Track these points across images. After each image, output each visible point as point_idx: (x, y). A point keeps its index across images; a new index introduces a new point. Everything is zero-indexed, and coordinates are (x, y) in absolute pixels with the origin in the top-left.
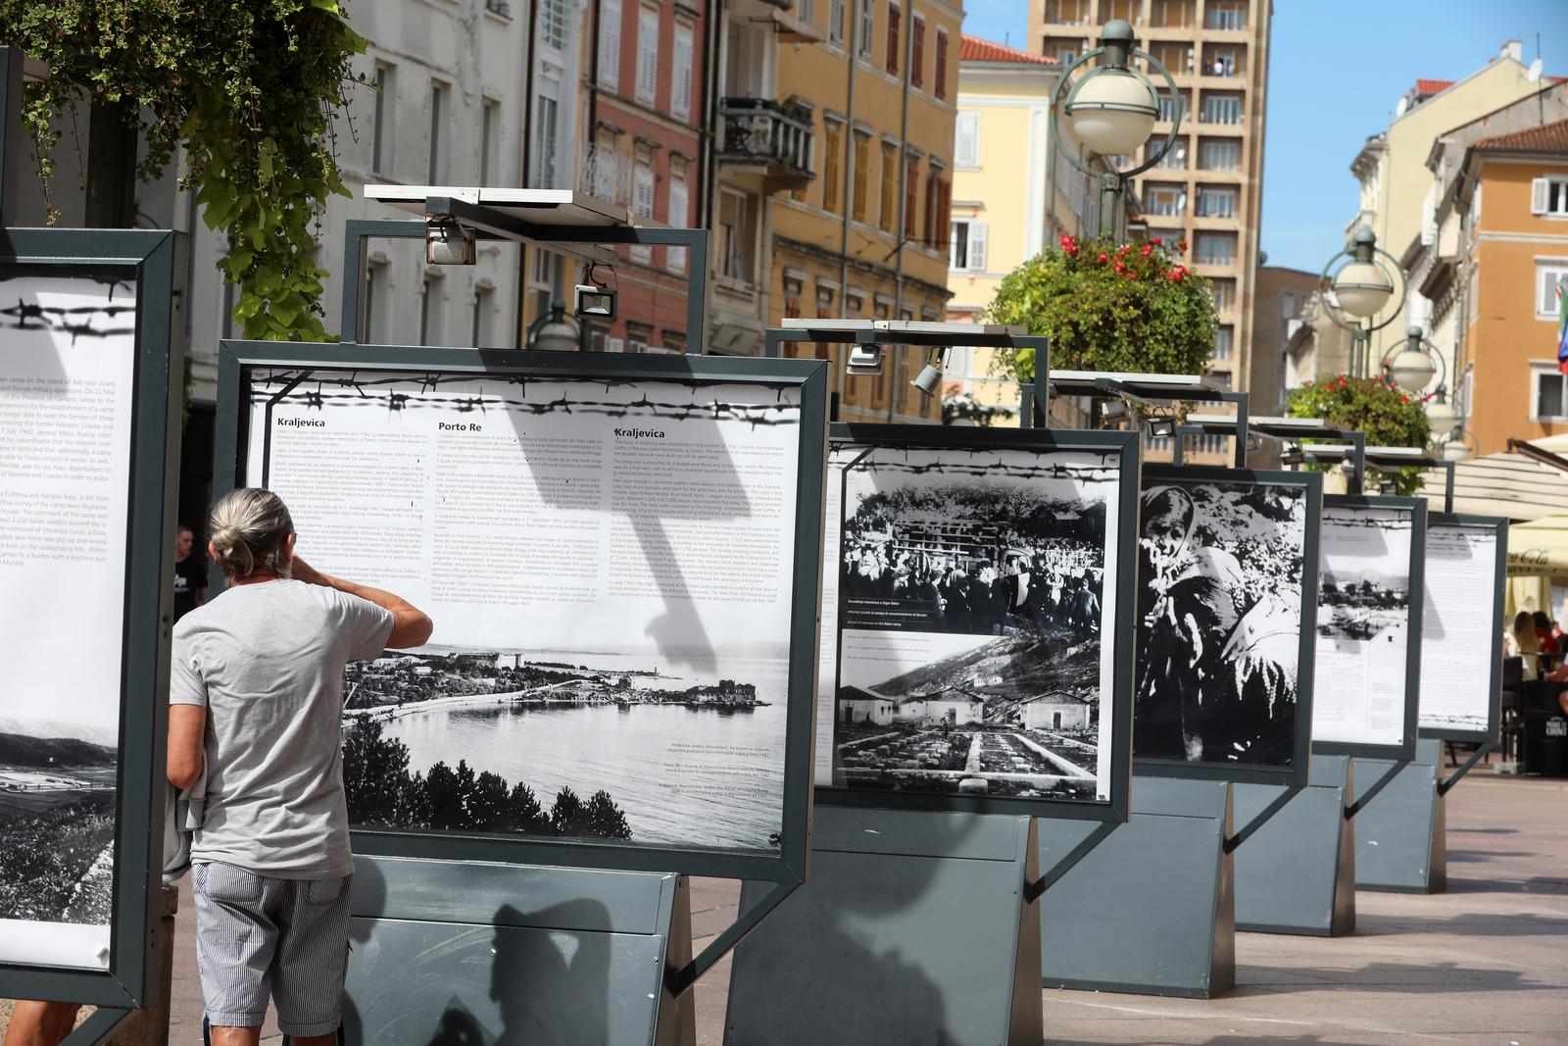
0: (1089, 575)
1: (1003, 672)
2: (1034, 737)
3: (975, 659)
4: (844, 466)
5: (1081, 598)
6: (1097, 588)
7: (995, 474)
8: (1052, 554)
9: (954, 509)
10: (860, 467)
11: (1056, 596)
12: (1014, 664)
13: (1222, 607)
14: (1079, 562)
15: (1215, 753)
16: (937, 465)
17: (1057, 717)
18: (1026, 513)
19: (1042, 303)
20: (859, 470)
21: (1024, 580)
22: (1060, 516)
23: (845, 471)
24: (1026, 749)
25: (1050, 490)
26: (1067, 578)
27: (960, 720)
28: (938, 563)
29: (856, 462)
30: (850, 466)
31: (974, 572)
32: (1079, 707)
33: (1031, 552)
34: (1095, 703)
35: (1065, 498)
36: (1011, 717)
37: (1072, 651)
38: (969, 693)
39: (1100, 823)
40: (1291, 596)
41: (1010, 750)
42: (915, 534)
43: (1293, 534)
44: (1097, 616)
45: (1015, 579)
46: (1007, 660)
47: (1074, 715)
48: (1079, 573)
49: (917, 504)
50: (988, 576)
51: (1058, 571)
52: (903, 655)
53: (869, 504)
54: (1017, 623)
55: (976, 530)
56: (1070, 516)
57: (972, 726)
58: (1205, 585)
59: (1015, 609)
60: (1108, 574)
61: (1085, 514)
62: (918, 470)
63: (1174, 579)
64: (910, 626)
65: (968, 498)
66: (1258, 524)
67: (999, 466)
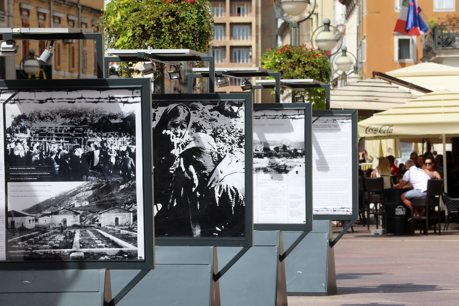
0: (129, 149)
1: (89, 199)
2: (106, 230)
3: (75, 193)
4: (4, 101)
5: (126, 161)
6: (133, 156)
7: (80, 102)
8: (110, 140)
9: (60, 120)
10: (12, 102)
11: (113, 160)
12: (94, 195)
13: (207, 161)
14: (124, 143)
15: (207, 233)
16: (50, 99)
17: (117, 219)
18: (96, 120)
19: (126, 17)
20: (11, 103)
21: (97, 153)
22: (113, 121)
23: (4, 104)
24: (102, 236)
25: (107, 108)
26: (118, 151)
27: (69, 224)
28: (54, 147)
29: (10, 99)
30: (7, 102)
31: (72, 151)
32: (127, 214)
33: (100, 140)
34: (135, 212)
35: (115, 112)
36: (94, 221)
37: (122, 187)
38: (74, 211)
39: (140, 270)
40: (240, 154)
41: (94, 237)
42: (42, 134)
43: (239, 124)
44: (134, 169)
45: (92, 153)
46: (90, 193)
47: (125, 218)
48: (124, 148)
49: (42, 119)
50: (79, 152)
51: (113, 148)
52: (39, 193)
53: (18, 120)
54: (94, 175)
55: (72, 130)
56: (117, 121)
57: (75, 226)
58: (198, 151)
59: (93, 168)
60: (138, 148)
61: (125, 120)
62: (41, 102)
63: (183, 149)
64: (41, 179)
65: (67, 114)
66: (222, 120)
67: (81, 98)
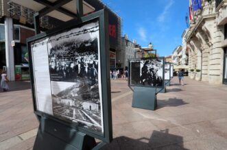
0: (94, 62)
1: (77, 93)
2: (86, 112)
3: (72, 89)
4: (47, 42)
5: (92, 70)
6: (96, 67)
7: (71, 36)
8: (85, 57)
9: (65, 48)
10: (49, 42)
11: (86, 70)
12: (80, 90)
14: (91, 58)
16: (60, 37)
17: (90, 107)
18: (79, 46)
21: (79, 65)
22: (86, 45)
23: (47, 44)
24: (84, 115)
25: (83, 37)
26: (89, 64)
27: (71, 105)
28: (63, 64)
31: (70, 65)
32: (95, 105)
33: (80, 58)
34: (99, 104)
35: (87, 39)
36: (81, 105)
37: (92, 87)
38: (71, 97)
41: (81, 114)
42: (59, 57)
44: (97, 75)
46: (78, 89)
47: (95, 107)
48: (92, 62)
49: (58, 49)
50: (72, 66)
51: (87, 62)
52: (60, 87)
54: (79, 79)
55: (69, 53)
56: (89, 44)
57: (73, 106)
59: (79, 75)
60: (98, 62)
61: (92, 43)
62: (58, 40)
63: (150, 68)
64: (60, 80)
65: (67, 44)
67: (72, 34)
